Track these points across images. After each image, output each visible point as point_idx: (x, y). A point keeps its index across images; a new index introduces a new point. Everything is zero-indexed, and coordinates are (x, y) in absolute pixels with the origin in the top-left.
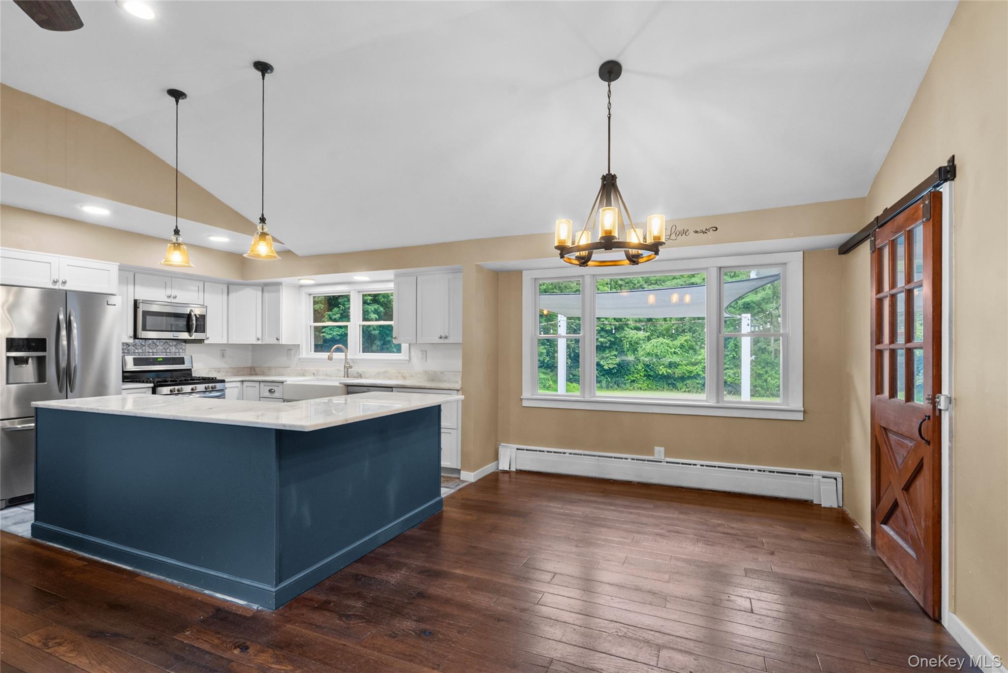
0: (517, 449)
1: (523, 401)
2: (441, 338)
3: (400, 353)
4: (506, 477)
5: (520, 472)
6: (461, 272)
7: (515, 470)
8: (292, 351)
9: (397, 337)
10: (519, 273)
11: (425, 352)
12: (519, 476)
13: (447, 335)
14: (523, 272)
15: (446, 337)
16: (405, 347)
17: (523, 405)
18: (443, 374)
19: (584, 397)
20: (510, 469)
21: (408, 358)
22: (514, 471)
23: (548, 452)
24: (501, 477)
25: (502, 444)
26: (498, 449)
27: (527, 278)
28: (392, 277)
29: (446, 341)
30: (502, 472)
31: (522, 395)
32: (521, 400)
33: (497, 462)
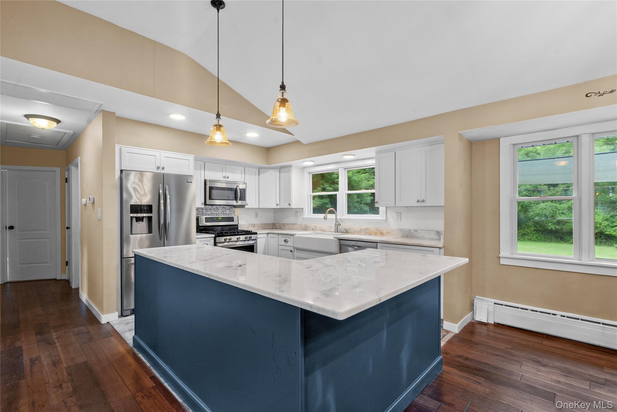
0: (495, 303)
1: (501, 259)
2: (418, 201)
3: (379, 214)
4: (483, 330)
5: (498, 325)
6: (444, 143)
7: (493, 323)
8: (298, 213)
9: (378, 201)
10: (496, 141)
11: (400, 214)
12: (498, 330)
13: (424, 199)
14: (502, 140)
15: (423, 201)
16: (382, 209)
17: (501, 263)
18: (417, 231)
19: (579, 260)
20: (487, 321)
21: (385, 219)
22: (491, 324)
23: (532, 310)
24: (479, 329)
25: (476, 297)
26: (473, 300)
27: (505, 145)
28: (373, 154)
29: (423, 204)
30: (478, 323)
31: (500, 254)
32: (499, 258)
33: (472, 312)
